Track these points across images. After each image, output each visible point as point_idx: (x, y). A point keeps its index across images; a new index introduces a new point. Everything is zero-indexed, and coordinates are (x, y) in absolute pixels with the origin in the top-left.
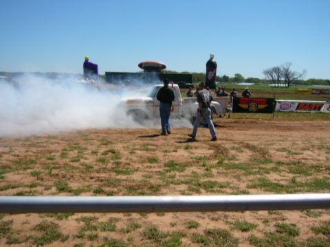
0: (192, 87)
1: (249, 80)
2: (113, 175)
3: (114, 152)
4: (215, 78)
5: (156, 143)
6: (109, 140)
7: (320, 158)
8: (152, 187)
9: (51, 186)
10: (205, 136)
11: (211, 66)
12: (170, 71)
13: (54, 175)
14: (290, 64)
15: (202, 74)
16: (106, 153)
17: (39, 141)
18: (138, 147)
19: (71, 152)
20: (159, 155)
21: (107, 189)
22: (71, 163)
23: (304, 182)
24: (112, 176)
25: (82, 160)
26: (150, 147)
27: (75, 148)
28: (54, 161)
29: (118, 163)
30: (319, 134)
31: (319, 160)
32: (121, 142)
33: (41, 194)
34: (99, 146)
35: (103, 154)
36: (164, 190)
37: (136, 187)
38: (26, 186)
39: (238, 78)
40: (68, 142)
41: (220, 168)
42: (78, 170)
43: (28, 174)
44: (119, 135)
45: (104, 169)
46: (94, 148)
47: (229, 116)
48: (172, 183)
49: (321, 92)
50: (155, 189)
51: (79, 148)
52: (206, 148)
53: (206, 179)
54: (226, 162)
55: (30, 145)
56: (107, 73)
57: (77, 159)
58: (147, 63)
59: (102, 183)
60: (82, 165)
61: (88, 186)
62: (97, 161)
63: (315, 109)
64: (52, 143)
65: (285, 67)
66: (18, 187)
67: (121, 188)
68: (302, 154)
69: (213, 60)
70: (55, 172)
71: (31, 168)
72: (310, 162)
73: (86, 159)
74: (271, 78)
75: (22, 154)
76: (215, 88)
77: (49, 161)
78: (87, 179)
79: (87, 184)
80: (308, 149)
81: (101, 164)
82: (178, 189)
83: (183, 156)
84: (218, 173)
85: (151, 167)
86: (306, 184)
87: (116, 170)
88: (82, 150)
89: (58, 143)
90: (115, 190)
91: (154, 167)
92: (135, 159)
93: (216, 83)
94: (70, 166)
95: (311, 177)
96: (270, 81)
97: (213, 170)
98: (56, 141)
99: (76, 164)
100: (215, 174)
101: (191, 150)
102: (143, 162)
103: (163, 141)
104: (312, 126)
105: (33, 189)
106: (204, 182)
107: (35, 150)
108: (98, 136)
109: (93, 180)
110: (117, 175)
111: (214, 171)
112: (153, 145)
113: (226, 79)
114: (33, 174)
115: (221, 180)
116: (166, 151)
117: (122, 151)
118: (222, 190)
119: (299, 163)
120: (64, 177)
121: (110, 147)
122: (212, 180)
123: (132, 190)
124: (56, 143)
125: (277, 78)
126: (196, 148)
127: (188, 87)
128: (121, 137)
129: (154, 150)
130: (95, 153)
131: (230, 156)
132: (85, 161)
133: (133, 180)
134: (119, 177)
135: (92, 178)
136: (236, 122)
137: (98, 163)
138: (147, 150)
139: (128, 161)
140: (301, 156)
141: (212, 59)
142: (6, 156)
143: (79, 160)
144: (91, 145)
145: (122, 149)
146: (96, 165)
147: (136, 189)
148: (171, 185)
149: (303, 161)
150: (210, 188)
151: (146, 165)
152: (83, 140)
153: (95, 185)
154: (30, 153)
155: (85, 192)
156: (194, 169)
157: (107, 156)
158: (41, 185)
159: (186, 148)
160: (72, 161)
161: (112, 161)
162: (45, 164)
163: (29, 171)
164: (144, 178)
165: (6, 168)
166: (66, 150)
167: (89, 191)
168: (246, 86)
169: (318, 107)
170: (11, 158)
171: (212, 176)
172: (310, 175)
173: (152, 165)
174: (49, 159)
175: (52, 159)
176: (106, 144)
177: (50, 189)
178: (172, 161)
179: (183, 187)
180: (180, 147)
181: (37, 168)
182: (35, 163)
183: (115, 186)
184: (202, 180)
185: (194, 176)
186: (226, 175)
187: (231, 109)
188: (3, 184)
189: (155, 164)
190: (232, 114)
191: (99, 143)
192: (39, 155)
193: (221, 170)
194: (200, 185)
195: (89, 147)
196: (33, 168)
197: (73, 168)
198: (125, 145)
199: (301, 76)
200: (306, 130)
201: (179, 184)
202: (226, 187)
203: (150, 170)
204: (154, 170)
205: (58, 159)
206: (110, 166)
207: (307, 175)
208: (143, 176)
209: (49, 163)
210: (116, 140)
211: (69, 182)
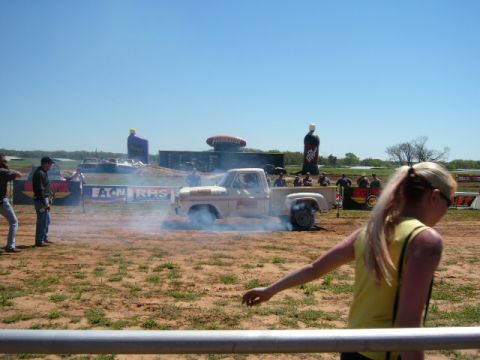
0: (285, 172)
1: (367, 163)
2: (170, 301)
3: (171, 268)
4: (317, 159)
5: (232, 253)
6: (164, 249)
7: (472, 276)
8: (227, 319)
9: (80, 317)
10: (304, 244)
11: (311, 142)
12: (251, 150)
13: (84, 301)
14: (426, 139)
15: (298, 153)
16: (158, 269)
17: (63, 251)
18: (206, 260)
19: (109, 267)
20: (237, 271)
21: (162, 322)
22: (110, 284)
23: (449, 311)
24: (169, 303)
25: (125, 280)
26: (223, 260)
27: (116, 261)
28: (85, 280)
29: (178, 284)
30: (470, 241)
31: (470, 279)
32: (182, 252)
33: (66, 328)
34: (150, 259)
35: (155, 271)
36: (245, 324)
37: (204, 319)
38: (43, 317)
39: (351, 160)
40: (104, 252)
41: (327, 291)
42: (119, 294)
43: (46, 299)
44: (179, 242)
45: (157, 292)
46: (142, 261)
47: (338, 215)
48: (257, 313)
49: (472, 179)
50: (232, 322)
51: (121, 261)
52: (305, 261)
53: (306, 308)
54: (335, 282)
55: (50, 257)
56: (161, 152)
57: (118, 277)
58: (218, 138)
59: (155, 313)
60: (125, 286)
61: (134, 318)
62: (147, 280)
63: (463, 203)
64: (81, 254)
65: (418, 143)
66: (32, 317)
67: (183, 320)
68: (446, 270)
69: (314, 134)
70: (85, 296)
71: (51, 291)
72: (458, 283)
73: (130, 277)
74: (398, 160)
75: (39, 271)
76: (318, 174)
77: (77, 280)
78: (133, 306)
79: (132, 314)
80: (455, 263)
81: (152, 284)
82: (266, 322)
83: (272, 273)
84: (324, 298)
85: (225, 289)
86: (453, 315)
87: (175, 293)
88: (124, 265)
89: (91, 254)
90: (173, 322)
91: (230, 289)
92: (202, 277)
93: (319, 166)
94: (107, 288)
95: (460, 304)
96: (397, 163)
97: (315, 293)
98: (88, 251)
99: (116, 285)
100: (320, 300)
101: (284, 265)
102: (215, 282)
103: (243, 252)
104: (460, 228)
105: (54, 322)
106: (303, 312)
107: (56, 264)
108: (149, 244)
109: (142, 307)
110: (175, 301)
111: (318, 295)
112: (229, 257)
113: (332, 160)
114: (53, 299)
115: (328, 308)
116: (247, 266)
117: (183, 267)
118: (330, 323)
119: (442, 283)
120: (99, 304)
121: (165, 261)
122: (315, 308)
123: (197, 323)
124: (87, 254)
125: (406, 159)
126: (291, 261)
127: (277, 172)
128: (181, 246)
129: (230, 265)
130: (143, 268)
131: (341, 274)
132: (130, 280)
133: (200, 309)
134: (178, 304)
135: (139, 306)
136: (348, 223)
137: (148, 284)
138: (220, 264)
139: (191, 281)
140: (444, 273)
141: (312, 131)
142: (15, 273)
143: (119, 280)
144: (139, 256)
145: (183, 263)
146: (145, 286)
147: (204, 322)
148: (256, 317)
149: (448, 280)
150: (312, 320)
151: (218, 286)
152: (127, 250)
153: (145, 316)
154: (50, 269)
155: (129, 326)
156: (288, 292)
157: (162, 273)
158: (65, 316)
159: (276, 262)
160: (111, 281)
161: (168, 281)
162: (71, 285)
163: (48, 294)
164: (215, 306)
165: (15, 290)
166: (101, 264)
167: (136, 325)
168: (361, 171)
169: (469, 201)
170: (23, 276)
171: (315, 303)
172: (459, 301)
173: (227, 287)
174: (77, 277)
175: (82, 278)
176: (159, 256)
177: (78, 321)
178: (257, 280)
179: (272, 319)
180: (267, 261)
181: (60, 290)
182: (58, 283)
183: (174, 318)
184: (300, 309)
185: (289, 303)
186: (335, 301)
187: (341, 203)
188: (11, 314)
189: (232, 286)
190: (342, 212)
191: (149, 254)
192: (63, 271)
193: (328, 293)
194: (297, 316)
195: (135, 259)
196: (54, 291)
197: (113, 290)
198: (187, 257)
199: (441, 155)
200: (451, 235)
201: (266, 315)
202: (335, 319)
203: (224, 294)
204: (230, 294)
205: (90, 278)
206: (165, 287)
207: (454, 301)
208: (214, 303)
209: (77, 284)
210: (175, 249)
211: (106, 312)
